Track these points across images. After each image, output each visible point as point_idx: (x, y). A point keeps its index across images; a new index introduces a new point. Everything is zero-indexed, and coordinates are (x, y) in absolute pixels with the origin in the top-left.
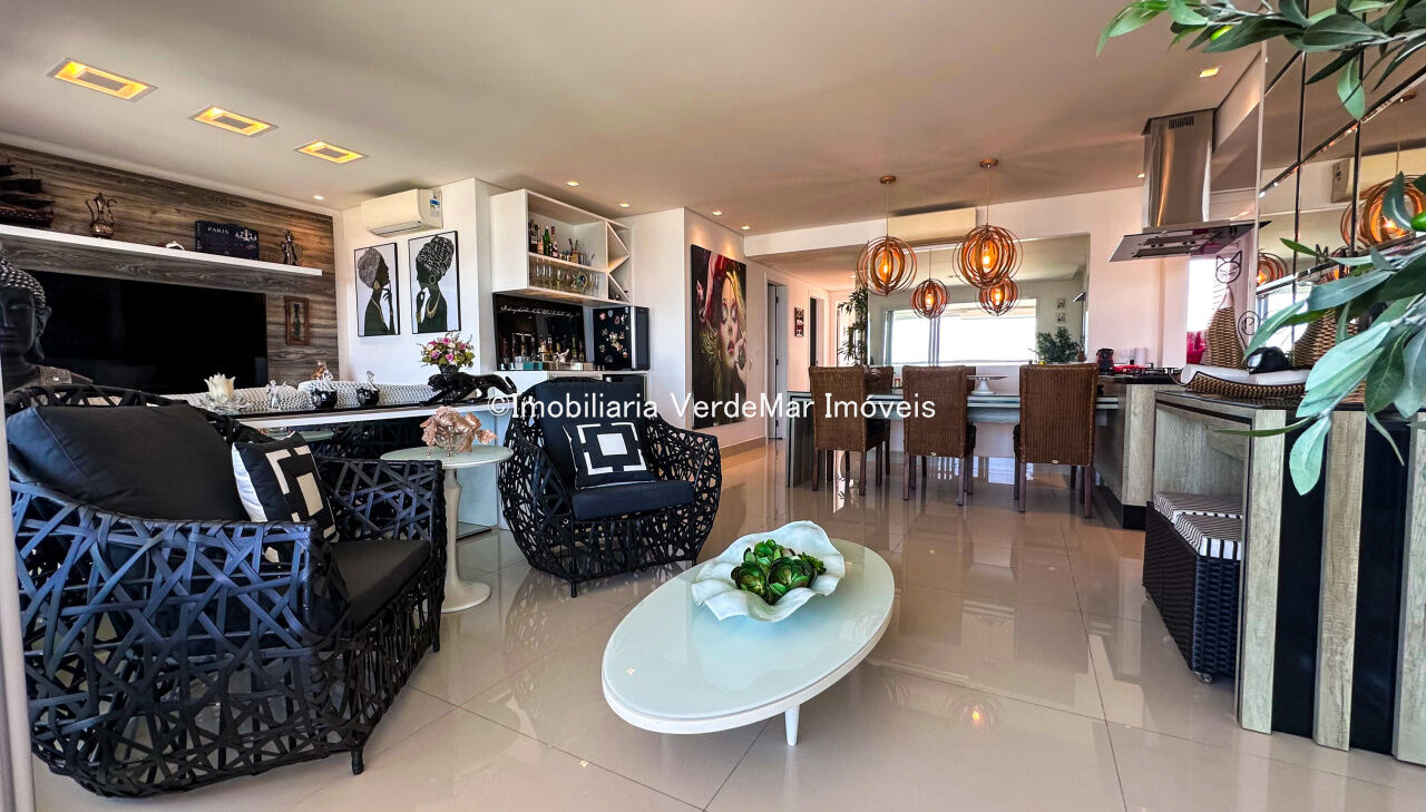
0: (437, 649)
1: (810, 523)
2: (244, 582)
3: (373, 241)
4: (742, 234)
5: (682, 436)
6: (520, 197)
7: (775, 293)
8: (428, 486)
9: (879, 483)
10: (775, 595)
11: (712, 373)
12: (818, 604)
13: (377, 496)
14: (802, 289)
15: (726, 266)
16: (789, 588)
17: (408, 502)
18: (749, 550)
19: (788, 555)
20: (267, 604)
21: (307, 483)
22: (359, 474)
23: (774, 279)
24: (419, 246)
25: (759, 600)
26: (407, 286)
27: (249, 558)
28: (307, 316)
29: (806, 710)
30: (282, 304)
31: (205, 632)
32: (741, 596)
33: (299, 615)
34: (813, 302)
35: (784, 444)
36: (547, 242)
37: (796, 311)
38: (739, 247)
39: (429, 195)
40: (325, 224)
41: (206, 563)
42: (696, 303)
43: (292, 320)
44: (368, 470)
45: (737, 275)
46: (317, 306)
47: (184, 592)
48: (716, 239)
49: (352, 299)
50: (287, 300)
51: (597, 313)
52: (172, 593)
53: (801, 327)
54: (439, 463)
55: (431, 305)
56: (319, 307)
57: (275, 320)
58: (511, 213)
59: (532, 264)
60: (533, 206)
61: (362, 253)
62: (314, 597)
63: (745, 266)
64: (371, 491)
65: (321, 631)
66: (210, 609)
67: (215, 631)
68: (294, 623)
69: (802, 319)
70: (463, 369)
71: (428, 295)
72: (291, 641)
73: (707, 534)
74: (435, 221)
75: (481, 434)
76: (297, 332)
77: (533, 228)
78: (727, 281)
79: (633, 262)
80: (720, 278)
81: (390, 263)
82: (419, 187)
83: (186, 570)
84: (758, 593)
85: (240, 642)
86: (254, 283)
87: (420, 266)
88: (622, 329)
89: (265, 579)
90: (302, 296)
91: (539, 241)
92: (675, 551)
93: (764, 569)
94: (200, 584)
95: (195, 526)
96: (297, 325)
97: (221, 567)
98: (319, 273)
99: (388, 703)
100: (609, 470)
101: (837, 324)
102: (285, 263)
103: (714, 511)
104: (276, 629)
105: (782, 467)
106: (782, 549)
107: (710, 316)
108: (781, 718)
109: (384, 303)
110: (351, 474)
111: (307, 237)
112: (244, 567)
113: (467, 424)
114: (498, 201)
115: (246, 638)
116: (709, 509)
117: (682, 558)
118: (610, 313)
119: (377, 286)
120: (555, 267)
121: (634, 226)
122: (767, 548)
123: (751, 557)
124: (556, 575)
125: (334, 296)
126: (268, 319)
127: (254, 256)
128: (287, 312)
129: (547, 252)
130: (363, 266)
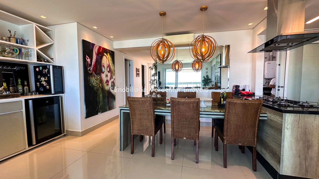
7: (129, 63)
14: (139, 62)
15: (102, 52)
34: (143, 67)
37: (137, 69)
42: (86, 65)
45: (110, 55)
51: (35, 68)
63: (114, 52)
69: (139, 71)
79: (56, 46)
80: (100, 55)
88: (47, 75)
107: (95, 71)
118: (41, 68)
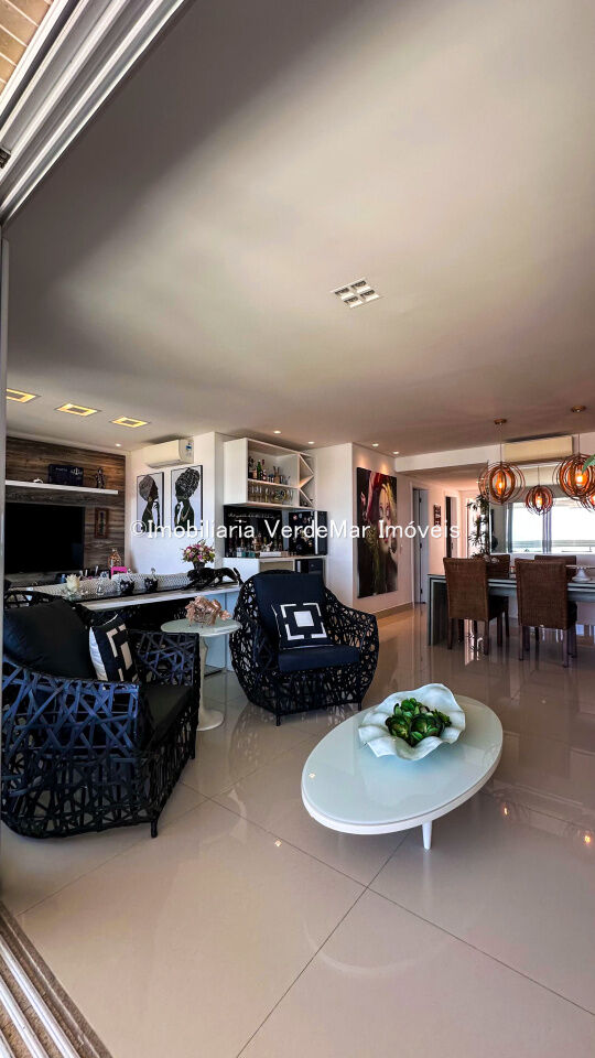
0: (193, 757)
1: (442, 685)
2: (103, 716)
3: (149, 471)
4: (394, 457)
5: (351, 613)
6: (244, 442)
7: (419, 497)
8: (190, 650)
9: (500, 643)
10: (415, 740)
11: (372, 557)
12: (445, 748)
13: (161, 656)
14: (439, 492)
15: (382, 479)
16: (425, 736)
17: (179, 660)
18: (397, 705)
19: (424, 711)
20: (115, 730)
21: (125, 648)
22: (152, 641)
23: (417, 486)
24: (178, 475)
25: (403, 743)
26: (169, 500)
27: (107, 702)
28: (107, 520)
29: (437, 825)
30: (93, 512)
31: (83, 744)
32: (391, 740)
33: (131, 737)
34: (448, 500)
35: (426, 607)
36: (259, 470)
37: (435, 508)
38: (391, 466)
39: (185, 443)
40: (120, 460)
41: (85, 704)
42: (360, 507)
43: (99, 522)
44: (157, 638)
45: (390, 485)
46: (114, 513)
47: (73, 720)
48: (375, 462)
49: (135, 506)
50: (97, 510)
51: (291, 515)
52: (68, 721)
53: (439, 519)
54: (198, 634)
55: (184, 513)
56: (114, 515)
57: (89, 523)
58: (237, 452)
59: (250, 485)
60: (250, 447)
61: (142, 478)
62: (139, 728)
64: (158, 652)
65: (143, 749)
66: (86, 730)
67: (88, 744)
68: (129, 743)
69: (440, 513)
70: (209, 565)
71: (182, 506)
72: (126, 753)
73: (368, 686)
74: (188, 459)
75: (221, 613)
76: (101, 530)
77: (250, 461)
78: (383, 491)
79: (316, 481)
80: (378, 488)
81: (159, 485)
82: (179, 438)
83: (74, 708)
84: (403, 737)
85: (99, 751)
86: (78, 501)
87: (178, 488)
89: (115, 715)
90: (104, 507)
91: (255, 470)
92: (347, 696)
93: (408, 721)
94: (81, 717)
95: (79, 682)
96: (101, 526)
97: (92, 706)
98: (116, 492)
99: (170, 791)
100: (302, 637)
101: (468, 517)
102: (97, 487)
103: (373, 668)
104: (119, 746)
105: (425, 629)
106: (421, 706)
107: (370, 517)
108: (419, 829)
109: (154, 510)
110: (146, 640)
111: (110, 469)
112: (104, 707)
113: (213, 607)
114: (229, 446)
115: (103, 749)
116: (370, 667)
117: (351, 702)
118: (301, 516)
119: (150, 500)
120: (264, 486)
121: (319, 455)
122: (410, 705)
123: (399, 710)
124: (266, 708)
125: (124, 506)
126: (86, 523)
127: (80, 484)
128: (97, 519)
129: (259, 478)
130: (142, 486)
